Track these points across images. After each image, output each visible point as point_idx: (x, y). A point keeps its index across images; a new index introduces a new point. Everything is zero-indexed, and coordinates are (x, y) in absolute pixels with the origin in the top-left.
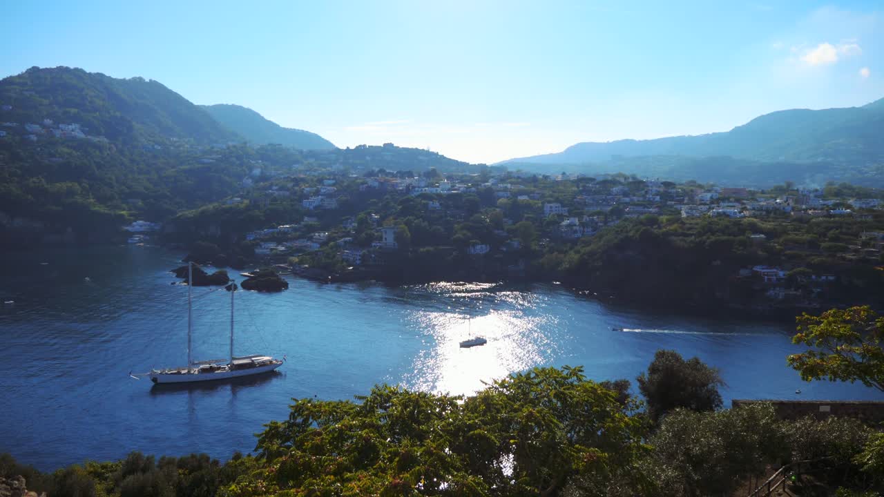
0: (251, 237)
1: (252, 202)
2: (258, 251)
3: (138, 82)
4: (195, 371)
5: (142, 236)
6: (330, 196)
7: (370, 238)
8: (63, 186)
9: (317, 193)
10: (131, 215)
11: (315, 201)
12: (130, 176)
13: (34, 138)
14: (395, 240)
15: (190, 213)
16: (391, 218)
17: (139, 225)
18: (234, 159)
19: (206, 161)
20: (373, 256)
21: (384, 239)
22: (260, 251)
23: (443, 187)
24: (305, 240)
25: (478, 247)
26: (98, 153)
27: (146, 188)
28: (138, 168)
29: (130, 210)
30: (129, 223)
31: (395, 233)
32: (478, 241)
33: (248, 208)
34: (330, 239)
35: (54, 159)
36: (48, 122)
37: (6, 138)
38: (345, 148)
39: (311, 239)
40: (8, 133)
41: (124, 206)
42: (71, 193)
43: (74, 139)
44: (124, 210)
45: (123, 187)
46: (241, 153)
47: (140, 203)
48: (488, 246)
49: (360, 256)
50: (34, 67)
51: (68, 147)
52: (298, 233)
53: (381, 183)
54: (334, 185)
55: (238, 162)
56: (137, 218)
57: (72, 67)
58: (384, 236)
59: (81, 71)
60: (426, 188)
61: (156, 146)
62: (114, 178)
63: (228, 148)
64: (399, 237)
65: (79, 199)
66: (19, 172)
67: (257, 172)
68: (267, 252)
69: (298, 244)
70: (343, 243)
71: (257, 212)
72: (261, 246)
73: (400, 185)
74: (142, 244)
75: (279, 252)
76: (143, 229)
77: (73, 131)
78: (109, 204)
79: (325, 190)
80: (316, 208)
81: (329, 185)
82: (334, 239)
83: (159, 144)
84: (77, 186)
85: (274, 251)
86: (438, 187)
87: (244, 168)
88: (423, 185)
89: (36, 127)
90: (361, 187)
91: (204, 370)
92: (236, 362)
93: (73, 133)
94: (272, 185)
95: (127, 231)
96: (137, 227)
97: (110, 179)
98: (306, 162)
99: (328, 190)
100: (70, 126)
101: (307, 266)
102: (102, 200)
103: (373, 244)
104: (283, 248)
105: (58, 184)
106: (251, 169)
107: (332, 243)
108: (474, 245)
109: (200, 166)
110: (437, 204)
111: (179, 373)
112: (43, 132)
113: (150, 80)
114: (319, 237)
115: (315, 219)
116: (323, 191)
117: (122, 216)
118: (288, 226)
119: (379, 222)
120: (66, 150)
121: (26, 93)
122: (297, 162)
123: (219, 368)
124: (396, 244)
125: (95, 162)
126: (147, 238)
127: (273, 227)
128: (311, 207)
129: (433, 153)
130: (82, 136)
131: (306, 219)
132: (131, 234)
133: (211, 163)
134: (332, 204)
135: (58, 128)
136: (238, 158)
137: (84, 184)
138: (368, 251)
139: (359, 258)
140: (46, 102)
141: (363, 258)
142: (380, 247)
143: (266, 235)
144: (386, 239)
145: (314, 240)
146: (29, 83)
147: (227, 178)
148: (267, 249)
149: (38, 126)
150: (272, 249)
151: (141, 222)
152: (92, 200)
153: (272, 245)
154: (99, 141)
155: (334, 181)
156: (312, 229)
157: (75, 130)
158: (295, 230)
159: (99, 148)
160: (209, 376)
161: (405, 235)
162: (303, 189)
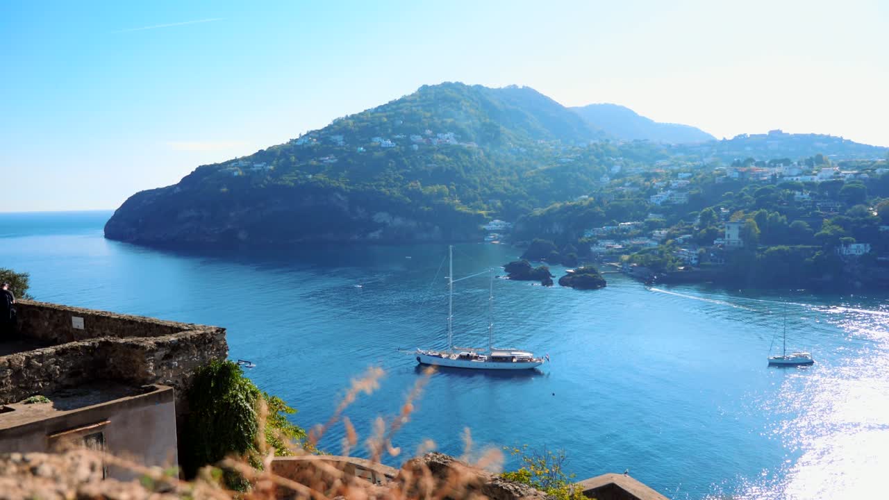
0: (588, 234)
1: (596, 199)
2: (594, 249)
3: (513, 89)
4: (455, 357)
5: (497, 235)
6: (680, 189)
7: (712, 235)
8: (436, 188)
9: (667, 187)
10: (489, 215)
11: (663, 196)
12: (493, 179)
13: (416, 147)
14: (740, 236)
15: (538, 212)
16: (741, 211)
17: (496, 224)
18: (593, 157)
19: (564, 160)
20: (712, 255)
21: (726, 236)
22: (597, 249)
23: (822, 175)
24: (646, 238)
25: (854, 246)
26: (467, 157)
27: (506, 189)
28: (501, 171)
29: (489, 209)
30: (486, 222)
31: (740, 228)
32: (851, 238)
33: (591, 205)
34: (669, 236)
35: (429, 165)
36: (428, 132)
37: (394, 149)
38: (722, 139)
39: (650, 237)
40: (397, 144)
41: (485, 206)
42: (440, 195)
43: (447, 146)
44: (483, 210)
45: (485, 189)
46: (601, 150)
47: (499, 204)
48: (868, 245)
49: (696, 254)
50: (424, 86)
51: (442, 153)
52: (639, 231)
53: (742, 173)
54: (689, 178)
55: (597, 160)
56: (495, 216)
57: (453, 82)
58: (727, 233)
59: (461, 84)
60: (799, 177)
61: (521, 149)
62: (478, 181)
63: (589, 146)
64: (744, 233)
65: (446, 200)
66: (402, 178)
67: (616, 169)
68: (603, 249)
69: (636, 242)
70: (682, 241)
71: (599, 209)
72: (597, 244)
73: (765, 175)
74: (497, 242)
75: (614, 251)
76: (498, 228)
77: (448, 139)
78: (472, 204)
79: (675, 184)
80: (663, 204)
81: (683, 179)
82: (673, 237)
83: (525, 147)
84: (446, 189)
85: (610, 249)
86: (815, 175)
87: (603, 166)
88: (795, 174)
89: (418, 138)
90: (717, 178)
91: (462, 357)
92: (494, 354)
93: (448, 141)
94: (625, 181)
95: (484, 229)
96: (494, 226)
97: (475, 181)
98: (672, 157)
99: (680, 184)
100: (446, 135)
101: (635, 264)
102: (465, 201)
103: (715, 242)
104: (620, 247)
105: (430, 187)
106: (610, 166)
107: (670, 241)
108: (847, 244)
109: (559, 165)
110: (806, 195)
111: (440, 356)
112: (424, 141)
113: (524, 87)
114: (659, 235)
115: (661, 216)
116: (674, 185)
117: (481, 215)
118: (629, 223)
119: (727, 218)
120: (441, 156)
121: (414, 108)
122: (663, 157)
123: (476, 358)
124: (742, 242)
125: (463, 166)
126: (502, 236)
127: (613, 224)
128: (659, 203)
129: (835, 138)
130: (456, 143)
131: (651, 215)
132: (487, 233)
133: (569, 162)
134: (682, 199)
135: (436, 137)
136: (597, 156)
137: (451, 187)
138: (707, 250)
139: (694, 257)
140: (428, 115)
141: (700, 257)
142: (723, 246)
143: (604, 232)
144: (729, 236)
145: (653, 238)
146: (418, 99)
147: (583, 177)
148: (604, 246)
149: (420, 136)
150: (608, 247)
151: (497, 221)
152: (457, 201)
153: (609, 243)
154: (469, 147)
155: (690, 174)
156: (653, 226)
157: (450, 138)
158: (637, 227)
159: (468, 153)
160: (465, 364)
161: (753, 231)
162: (654, 184)
